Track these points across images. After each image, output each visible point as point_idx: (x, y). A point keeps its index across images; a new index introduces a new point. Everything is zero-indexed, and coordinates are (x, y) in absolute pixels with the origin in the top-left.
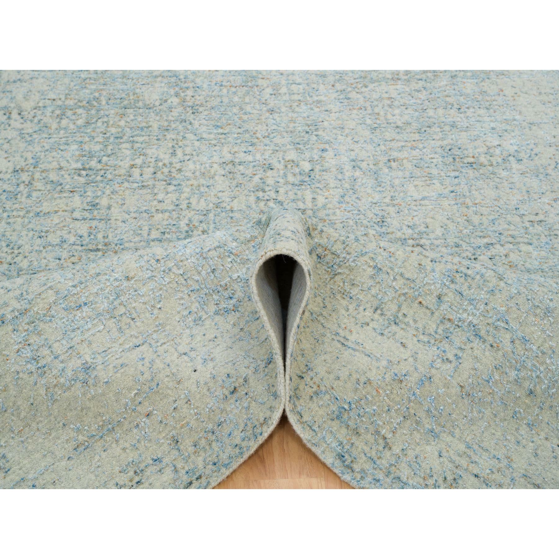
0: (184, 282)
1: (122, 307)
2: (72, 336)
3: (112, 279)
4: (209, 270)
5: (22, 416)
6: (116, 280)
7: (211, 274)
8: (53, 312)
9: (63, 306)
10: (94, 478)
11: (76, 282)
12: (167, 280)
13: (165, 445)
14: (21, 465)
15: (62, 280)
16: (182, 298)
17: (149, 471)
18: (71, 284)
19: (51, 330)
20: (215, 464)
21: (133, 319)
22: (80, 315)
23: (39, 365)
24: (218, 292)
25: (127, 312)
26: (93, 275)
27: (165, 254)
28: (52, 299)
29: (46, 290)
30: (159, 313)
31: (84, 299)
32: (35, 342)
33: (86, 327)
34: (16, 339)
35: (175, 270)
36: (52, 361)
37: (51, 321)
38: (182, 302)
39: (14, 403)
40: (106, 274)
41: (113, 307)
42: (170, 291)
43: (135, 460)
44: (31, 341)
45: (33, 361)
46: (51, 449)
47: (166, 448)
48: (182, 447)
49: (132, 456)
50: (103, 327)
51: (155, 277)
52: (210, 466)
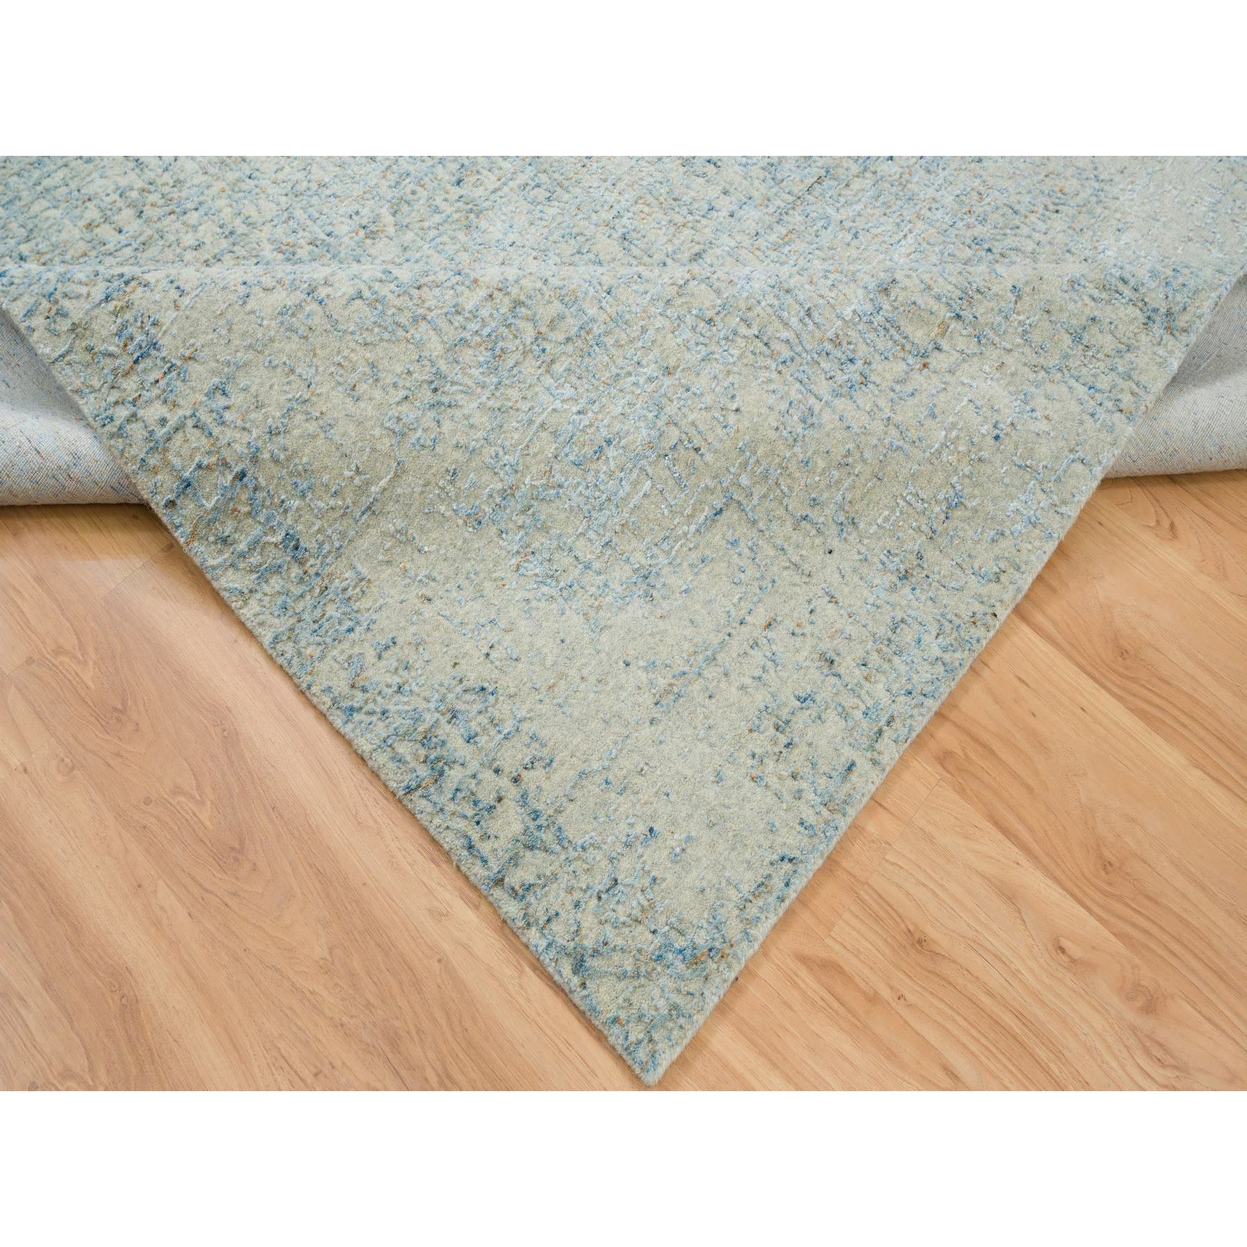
0: (765, 348)
1: (672, 428)
2: (602, 520)
3: (642, 381)
4: (802, 314)
5: (549, 662)
6: (650, 380)
7: (807, 319)
8: (558, 476)
9: (572, 458)
10: (708, 750)
11: (582, 403)
12: (736, 352)
13: (812, 670)
14: (571, 747)
15: (558, 405)
16: (770, 381)
17: (800, 721)
18: (575, 409)
19: (563, 516)
20: (910, 693)
21: (697, 450)
22: (604, 468)
23: (562, 584)
24: (827, 354)
25: (684, 436)
26: (608, 381)
27: (719, 302)
28: (550, 451)
29: (535, 434)
30: (739, 420)
31: (604, 433)
32: (542, 544)
33: (621, 494)
34: (509, 548)
35: (743, 330)
36: (582, 573)
37: (558, 496)
38: (772, 387)
39: (531, 645)
40: (629, 374)
41: (657, 434)
42: (745, 371)
43: (768, 705)
44: (536, 545)
45: (549, 581)
46: (615, 709)
47: (815, 674)
48: (842, 671)
49: (761, 698)
50: (649, 483)
51: (712, 353)
52: (902, 698)
